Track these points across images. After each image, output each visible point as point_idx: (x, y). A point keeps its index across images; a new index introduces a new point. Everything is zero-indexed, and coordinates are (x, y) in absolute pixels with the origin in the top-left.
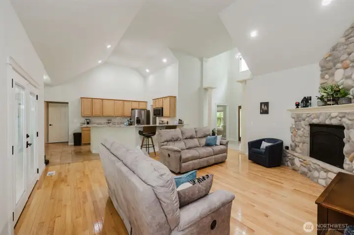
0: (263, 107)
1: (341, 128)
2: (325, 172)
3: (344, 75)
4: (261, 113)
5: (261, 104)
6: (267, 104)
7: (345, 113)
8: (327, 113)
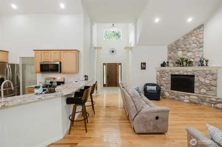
1: (193, 76)
2: (188, 96)
3: (182, 54)
4: (141, 69)
6: (145, 64)
7: (196, 70)
8: (184, 70)
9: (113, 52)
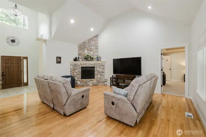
0: (58, 59)
2: (92, 81)
3: (87, 52)
4: (57, 63)
7: (95, 63)
8: (89, 63)
9: (13, 41)
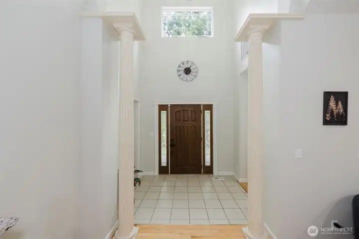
0: (332, 104)
5: (327, 95)
6: (342, 97)
